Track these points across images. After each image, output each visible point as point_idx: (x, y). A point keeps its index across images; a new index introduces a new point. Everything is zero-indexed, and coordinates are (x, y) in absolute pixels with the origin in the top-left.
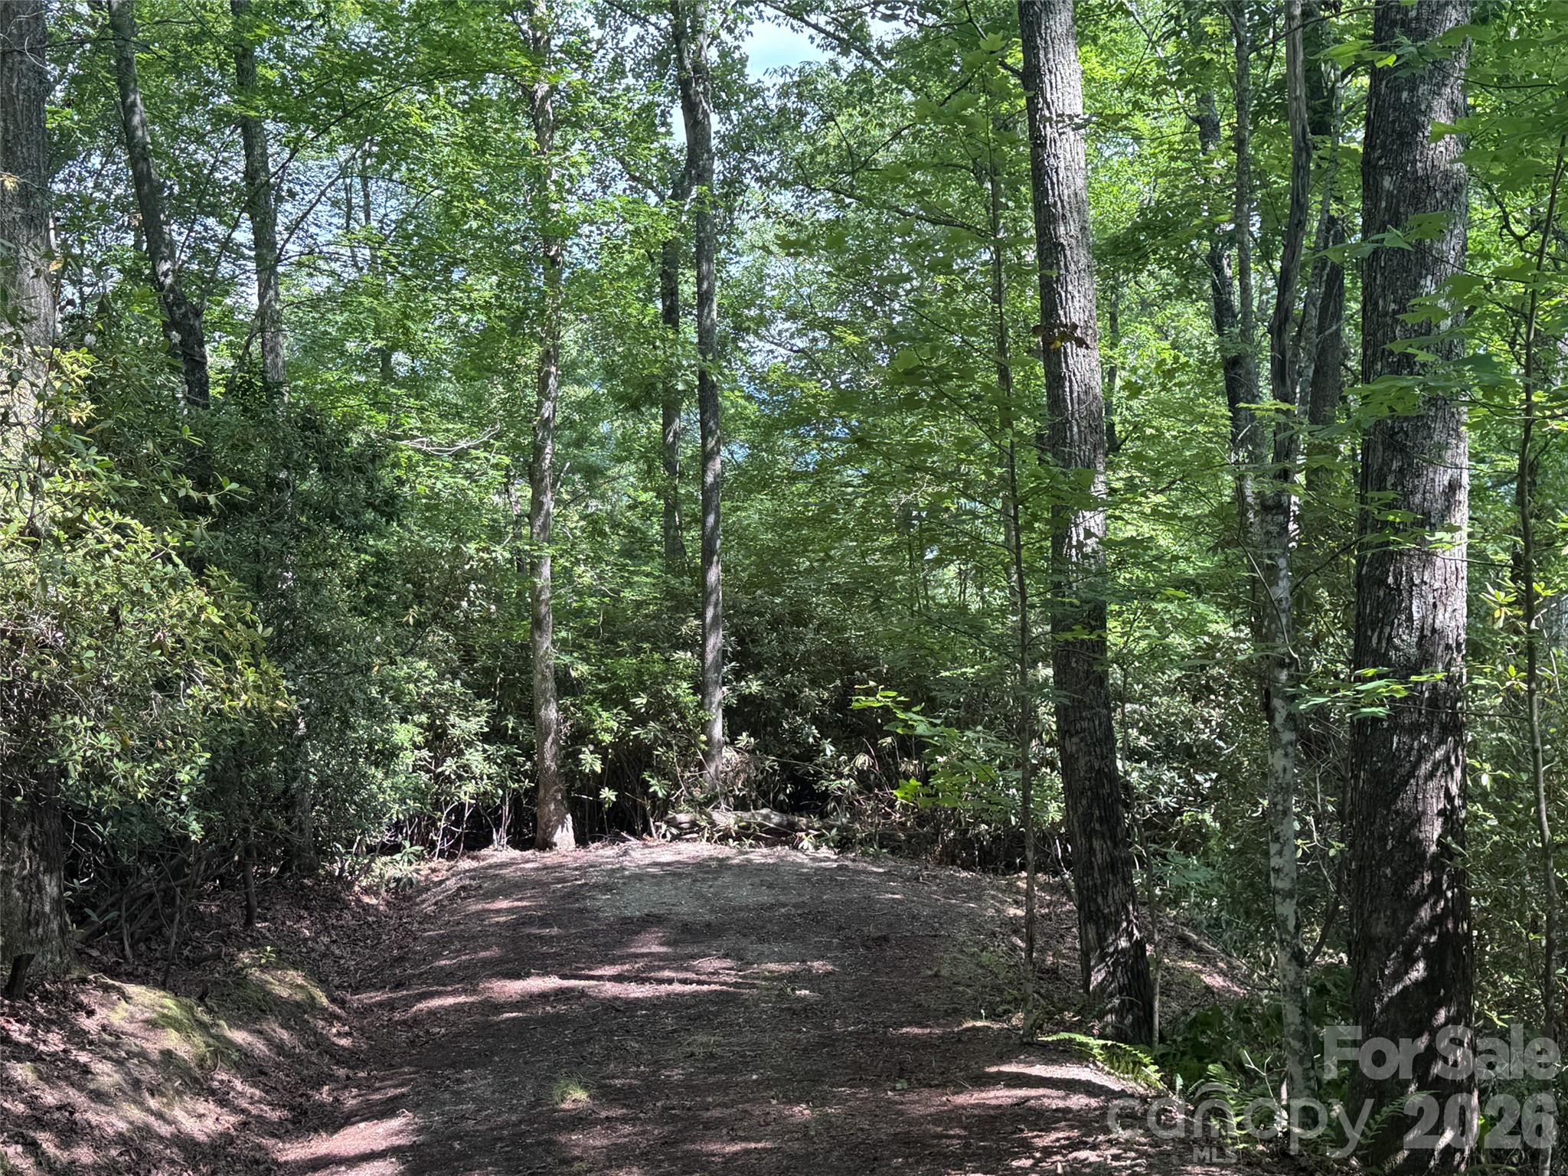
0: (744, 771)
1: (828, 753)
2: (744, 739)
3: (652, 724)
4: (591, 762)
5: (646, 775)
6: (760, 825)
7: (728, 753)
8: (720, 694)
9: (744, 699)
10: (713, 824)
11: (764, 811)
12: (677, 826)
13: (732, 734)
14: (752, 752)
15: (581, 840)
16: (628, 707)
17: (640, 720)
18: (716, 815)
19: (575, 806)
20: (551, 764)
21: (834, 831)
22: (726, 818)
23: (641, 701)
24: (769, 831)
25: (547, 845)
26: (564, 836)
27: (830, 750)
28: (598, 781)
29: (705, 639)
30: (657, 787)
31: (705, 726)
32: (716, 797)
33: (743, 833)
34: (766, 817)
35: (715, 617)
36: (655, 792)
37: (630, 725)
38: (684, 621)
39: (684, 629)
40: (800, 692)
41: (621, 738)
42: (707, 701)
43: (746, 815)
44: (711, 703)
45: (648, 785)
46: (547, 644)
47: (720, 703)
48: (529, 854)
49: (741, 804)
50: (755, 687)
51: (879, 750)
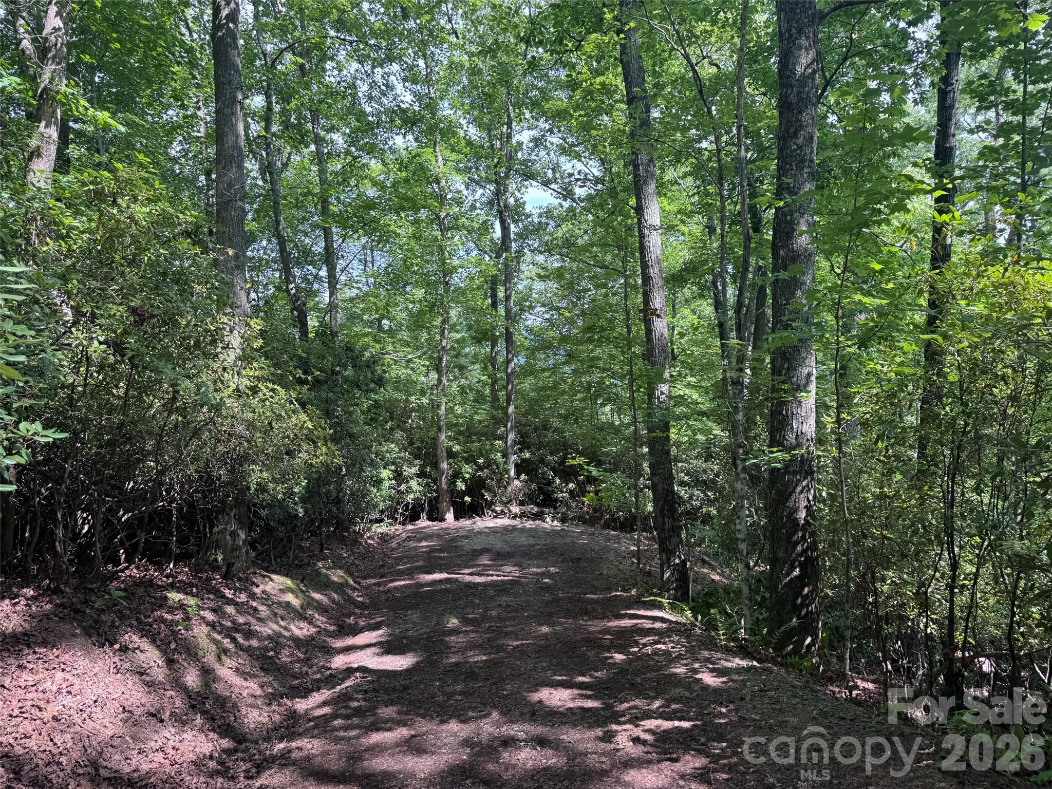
0: (524, 489)
1: (557, 483)
2: (523, 476)
3: (486, 470)
4: (461, 486)
5: (483, 491)
6: (529, 512)
7: (517, 482)
8: (513, 458)
9: (523, 460)
10: (510, 511)
11: (531, 506)
12: (496, 512)
13: (518, 474)
14: (526, 482)
15: (457, 518)
16: (476, 463)
17: (481, 468)
18: (511, 508)
19: (454, 504)
20: (444, 486)
21: (560, 515)
22: (516, 509)
23: (481, 461)
24: (533, 514)
25: (442, 520)
26: (450, 516)
27: (558, 481)
28: (464, 493)
29: (507, 436)
30: (487, 496)
31: (507, 472)
32: (511, 500)
33: (523, 515)
34: (532, 509)
35: (511, 426)
36: (487, 498)
37: (477, 471)
38: (499, 428)
39: (499, 432)
40: (546, 457)
41: (473, 476)
42: (508, 461)
43: (524, 508)
44: (510, 462)
45: (484, 495)
46: (443, 437)
47: (513, 462)
48: (435, 523)
49: (522, 503)
50: (528, 455)
51: (578, 481)
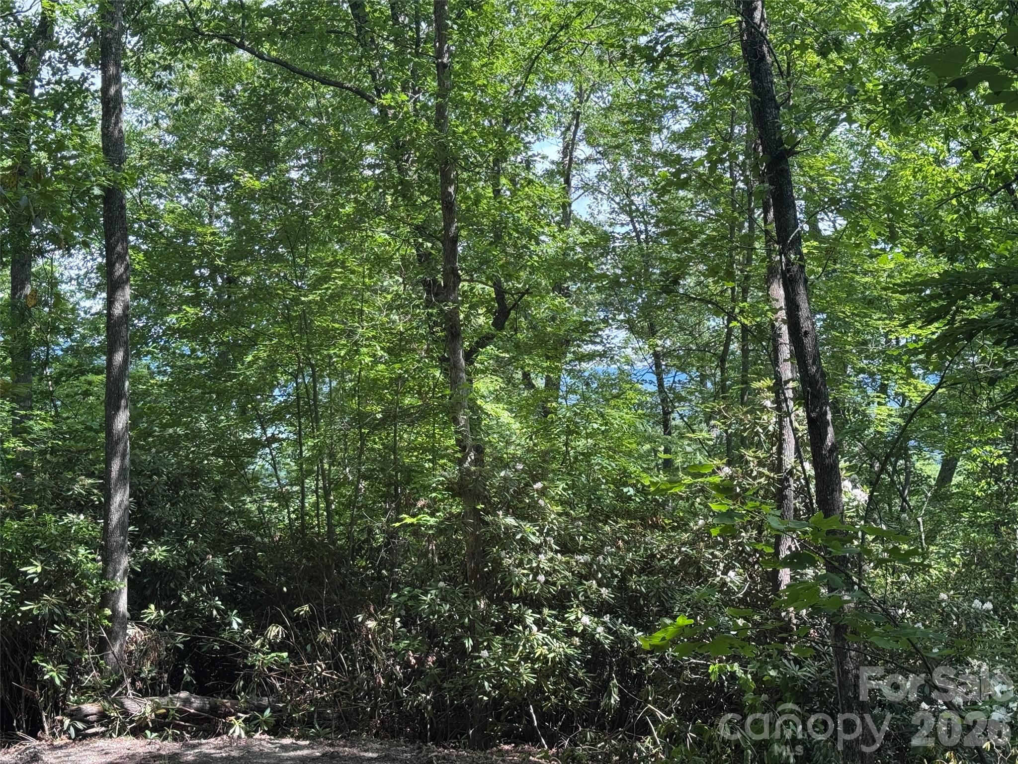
0: (155, 649)
1: (235, 626)
2: (152, 612)
3: (46, 597)
5: (36, 660)
6: (179, 711)
7: (132, 631)
8: (125, 561)
9: (150, 566)
10: (126, 713)
11: (183, 694)
12: (83, 718)
13: (137, 605)
14: (161, 628)
16: (14, 576)
17: (31, 592)
18: (129, 704)
21: (268, 713)
22: (140, 707)
23: (34, 569)
24: (189, 718)
27: (236, 623)
29: (109, 498)
30: (53, 673)
31: (107, 598)
32: (120, 681)
33: (162, 722)
34: (186, 702)
35: (122, 469)
36: (52, 678)
37: (20, 600)
38: (73, 481)
39: (77, 489)
40: (203, 560)
41: (6, 616)
42: (110, 569)
43: (164, 701)
44: (115, 572)
45: (39, 670)
47: (125, 571)
50: (159, 553)
51: (296, 619)
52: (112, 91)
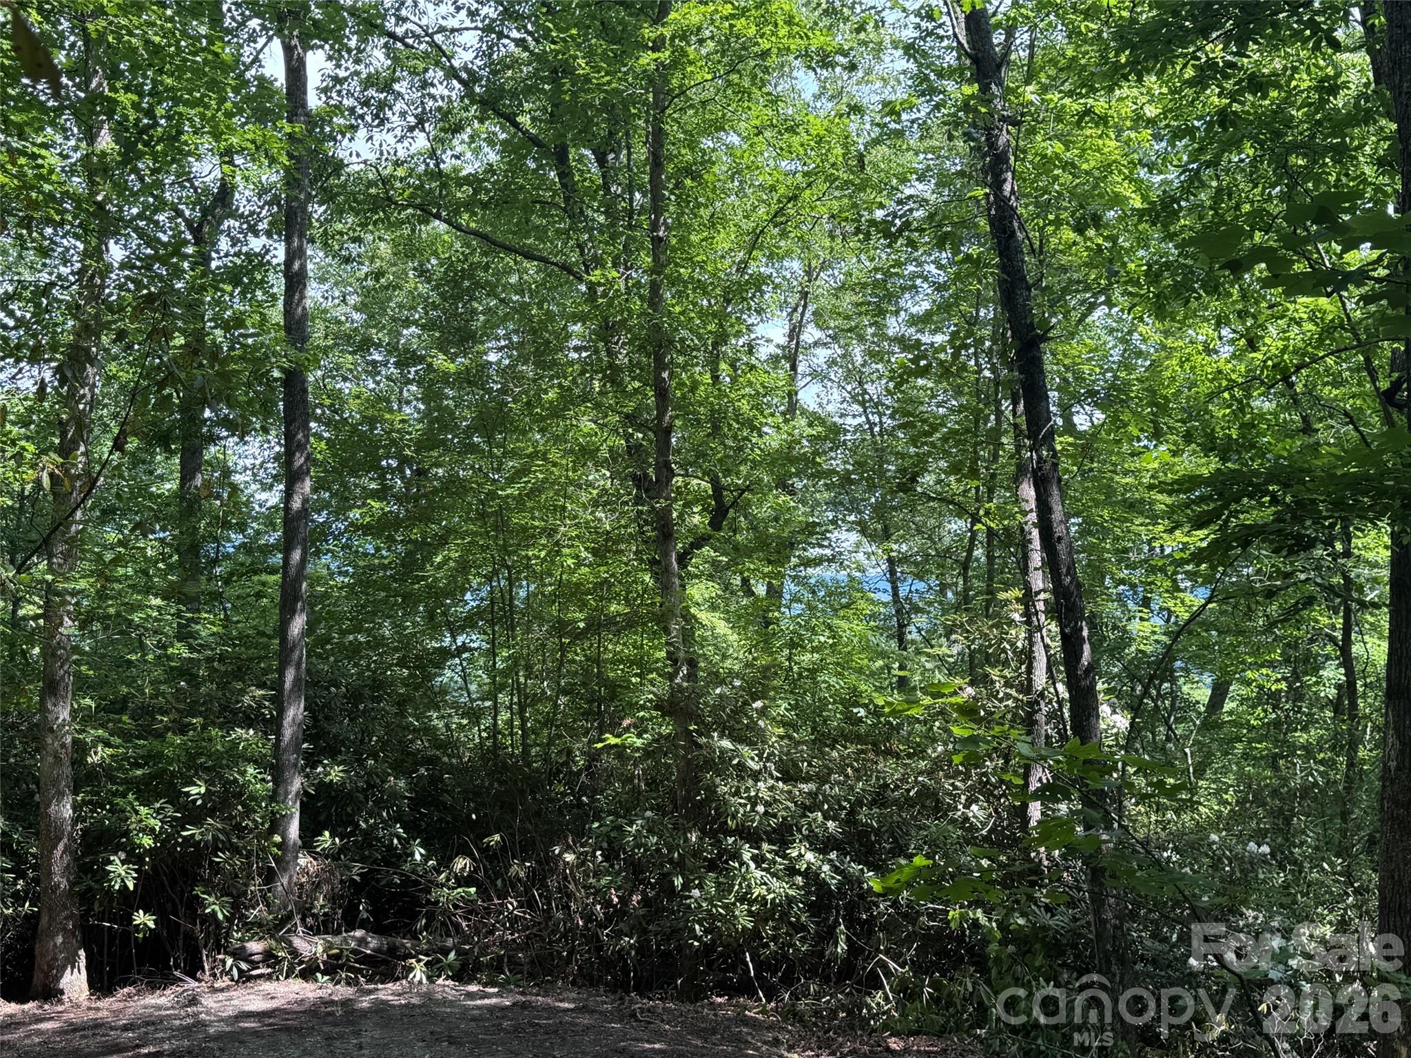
0: (328, 881)
1: (418, 857)
2: (326, 840)
3: (210, 821)
4: (121, 873)
5: (198, 890)
6: (354, 952)
7: (304, 860)
8: (297, 784)
9: (325, 788)
10: (294, 953)
11: (359, 933)
12: (248, 958)
13: (310, 831)
14: (336, 858)
15: (101, 984)
16: (175, 797)
17: (193, 815)
18: (298, 943)
19: (90, 938)
20: (61, 881)
21: (452, 955)
22: (311, 947)
23: (196, 790)
24: (365, 960)
25: (51, 993)
26: (75, 982)
27: (418, 853)
28: (129, 901)
29: (281, 712)
30: (216, 907)
31: (277, 823)
32: (289, 917)
33: (332, 967)
34: (362, 941)
35: (297, 680)
36: (214, 913)
37: (181, 824)
38: (243, 692)
39: (247, 700)
40: (384, 782)
41: (165, 841)
42: (281, 791)
43: (337, 940)
44: (287, 793)
45: (200, 903)
46: (64, 714)
47: (297, 794)
48: (30, 1006)
49: (321, 927)
50: (336, 774)
51: (485, 850)
52: (296, 266)
